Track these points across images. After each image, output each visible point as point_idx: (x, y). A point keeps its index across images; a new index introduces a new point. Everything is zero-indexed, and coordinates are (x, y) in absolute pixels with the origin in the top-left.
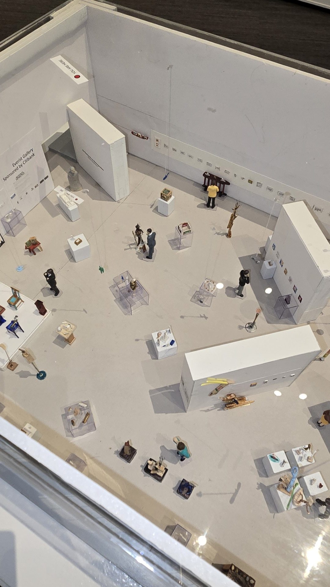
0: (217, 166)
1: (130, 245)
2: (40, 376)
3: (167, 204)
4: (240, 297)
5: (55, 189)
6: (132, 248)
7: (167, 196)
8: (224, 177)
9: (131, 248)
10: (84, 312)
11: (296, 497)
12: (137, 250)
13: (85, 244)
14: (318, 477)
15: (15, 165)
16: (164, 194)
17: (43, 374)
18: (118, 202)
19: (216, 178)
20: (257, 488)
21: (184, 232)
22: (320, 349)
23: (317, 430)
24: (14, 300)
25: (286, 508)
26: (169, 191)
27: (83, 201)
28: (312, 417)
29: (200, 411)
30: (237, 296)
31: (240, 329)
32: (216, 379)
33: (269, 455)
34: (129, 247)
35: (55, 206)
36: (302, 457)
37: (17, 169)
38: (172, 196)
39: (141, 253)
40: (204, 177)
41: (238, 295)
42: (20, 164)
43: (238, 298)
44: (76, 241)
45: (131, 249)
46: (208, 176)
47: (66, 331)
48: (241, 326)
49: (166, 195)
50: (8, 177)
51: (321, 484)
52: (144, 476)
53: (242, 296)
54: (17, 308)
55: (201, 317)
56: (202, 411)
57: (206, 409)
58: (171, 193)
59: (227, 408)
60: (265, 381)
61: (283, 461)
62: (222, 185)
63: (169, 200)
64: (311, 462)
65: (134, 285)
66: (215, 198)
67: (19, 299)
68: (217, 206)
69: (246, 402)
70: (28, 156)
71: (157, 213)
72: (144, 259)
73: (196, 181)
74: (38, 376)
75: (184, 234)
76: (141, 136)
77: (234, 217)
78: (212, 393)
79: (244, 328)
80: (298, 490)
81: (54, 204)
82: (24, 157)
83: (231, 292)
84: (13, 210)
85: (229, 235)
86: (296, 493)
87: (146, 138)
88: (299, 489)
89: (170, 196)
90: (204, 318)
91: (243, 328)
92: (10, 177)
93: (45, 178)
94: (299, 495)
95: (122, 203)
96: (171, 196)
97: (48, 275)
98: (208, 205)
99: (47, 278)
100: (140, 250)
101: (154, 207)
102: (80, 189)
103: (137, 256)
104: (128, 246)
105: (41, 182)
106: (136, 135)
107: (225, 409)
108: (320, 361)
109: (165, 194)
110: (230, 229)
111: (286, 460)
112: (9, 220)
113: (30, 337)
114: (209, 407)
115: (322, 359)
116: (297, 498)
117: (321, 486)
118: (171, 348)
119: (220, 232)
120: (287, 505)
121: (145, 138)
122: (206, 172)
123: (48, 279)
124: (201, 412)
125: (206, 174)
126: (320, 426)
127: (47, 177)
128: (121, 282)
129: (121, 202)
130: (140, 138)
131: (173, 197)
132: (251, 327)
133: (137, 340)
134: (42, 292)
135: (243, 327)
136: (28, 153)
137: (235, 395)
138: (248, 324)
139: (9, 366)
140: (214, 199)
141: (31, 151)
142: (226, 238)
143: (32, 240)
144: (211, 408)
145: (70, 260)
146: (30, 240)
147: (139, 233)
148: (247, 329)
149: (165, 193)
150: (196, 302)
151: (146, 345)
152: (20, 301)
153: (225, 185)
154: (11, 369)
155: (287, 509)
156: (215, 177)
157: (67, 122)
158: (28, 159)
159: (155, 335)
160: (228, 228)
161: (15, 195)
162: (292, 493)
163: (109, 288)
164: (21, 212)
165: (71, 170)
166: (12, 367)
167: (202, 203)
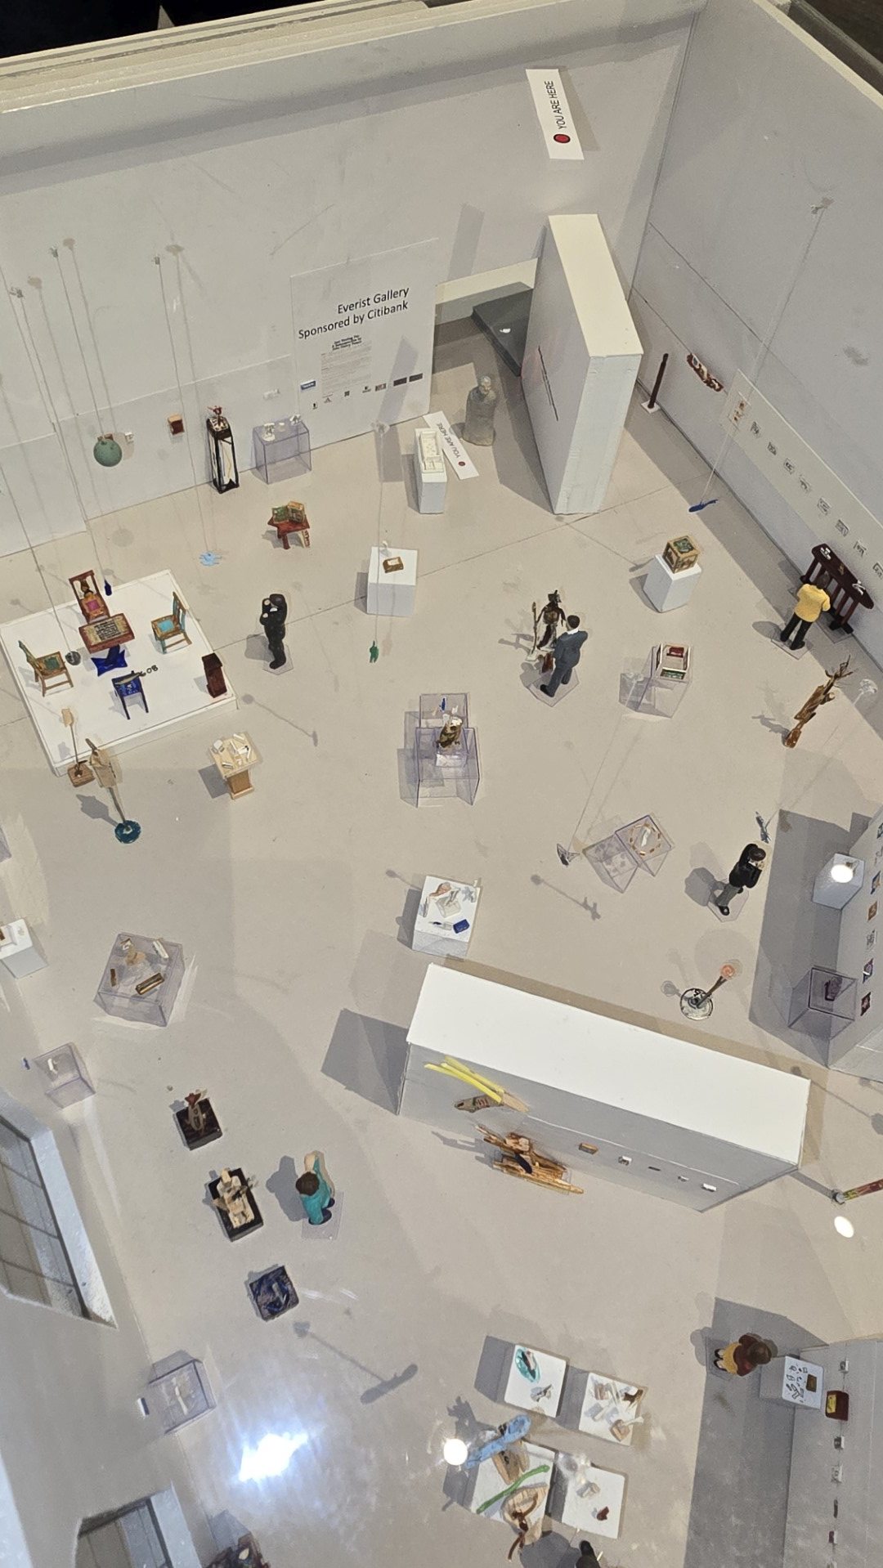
0: (860, 544)
1: (520, 636)
2: (122, 831)
3: (671, 579)
4: (718, 911)
5: (428, 415)
6: (521, 646)
7: (679, 558)
8: (868, 579)
9: (517, 645)
10: (311, 739)
11: (519, 1497)
12: (529, 658)
13: (405, 578)
14: (611, 1490)
15: (346, 310)
16: (675, 549)
17: (131, 831)
18: (559, 517)
19: (842, 573)
20: (451, 1407)
21: (664, 670)
22: (796, 1162)
23: (701, 1372)
24: (169, 625)
25: (478, 1507)
26: (692, 548)
27: (475, 474)
28: (709, 1329)
29: (433, 1133)
30: (711, 905)
31: (666, 993)
32: (473, 1072)
33: (522, 1348)
34: (514, 641)
35: (403, 456)
36: (602, 1409)
37: (346, 322)
38: (696, 565)
39: (535, 668)
40: (813, 558)
41: (716, 903)
42: (358, 312)
43: (710, 913)
44: (389, 560)
45: (517, 648)
46: (826, 558)
47: (230, 760)
48: (673, 987)
49: (679, 554)
50: (313, 332)
51: (606, 1511)
52: (204, 1201)
53: (724, 910)
54: (168, 650)
55: (585, 905)
56: (437, 1135)
57: (450, 1135)
58: (696, 556)
59: (502, 1166)
60: (625, 1158)
61: (545, 1386)
62: (850, 601)
63: (680, 573)
64: (617, 1438)
65: (451, 734)
66: (810, 624)
67: (179, 629)
68: (809, 649)
69: (560, 1181)
70: (390, 303)
71: (641, 592)
72: (533, 687)
73: (790, 557)
74: (120, 828)
75: (662, 675)
76: (705, 376)
77: (822, 697)
78: (462, 1104)
79: (679, 995)
80: (536, 1486)
81: (403, 452)
82: (377, 300)
83: (705, 888)
84: (291, 420)
85: (791, 739)
86: (524, 1488)
87: (717, 387)
88: (543, 1485)
89: (688, 561)
90: (589, 913)
91: (676, 995)
92: (321, 334)
93: (413, 378)
94: (529, 1500)
95: (567, 524)
96: (690, 564)
97: (270, 607)
98: (784, 636)
99: (263, 613)
100: (538, 661)
101: (639, 572)
102: (486, 443)
103: (522, 671)
104: (516, 636)
105: (397, 383)
106: (697, 367)
107: (495, 1166)
108: (830, 1200)
109: (677, 551)
110: (801, 724)
111: (556, 1392)
112: (270, 438)
113: (154, 732)
114: (460, 1138)
115: (838, 1198)
116: (519, 1502)
117: (603, 1515)
118: (451, 937)
119: (774, 720)
120: (484, 1501)
121: (714, 387)
122: (825, 546)
123: (266, 615)
124: (433, 1135)
125: (822, 549)
126: (715, 1363)
127: (419, 377)
128: (434, 714)
129: (565, 521)
130: (702, 379)
131: (695, 569)
132: (696, 1003)
133: (391, 874)
134: (248, 642)
135: (676, 992)
136: (394, 295)
137: (531, 1145)
138: (694, 992)
139: (74, 771)
140: (806, 625)
141: (403, 293)
142: (781, 743)
143: (292, 510)
144: (462, 1141)
145: (355, 600)
146: (286, 507)
147: (553, 615)
148: (685, 1003)
149: (679, 548)
150: (595, 864)
151: (405, 897)
152: (181, 636)
153: (860, 605)
154: (72, 781)
155: (479, 1511)
156: (841, 568)
157: (533, 258)
158: (386, 311)
159: (430, 885)
160: (796, 718)
161: (314, 385)
162: (519, 1480)
163: (406, 713)
164: (308, 432)
165: (480, 385)
166: (79, 776)
167: (774, 622)
